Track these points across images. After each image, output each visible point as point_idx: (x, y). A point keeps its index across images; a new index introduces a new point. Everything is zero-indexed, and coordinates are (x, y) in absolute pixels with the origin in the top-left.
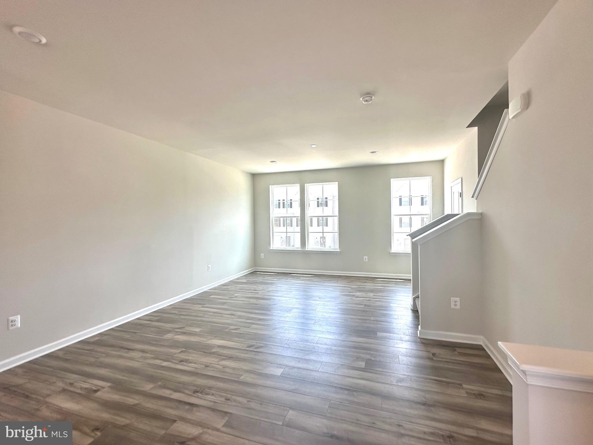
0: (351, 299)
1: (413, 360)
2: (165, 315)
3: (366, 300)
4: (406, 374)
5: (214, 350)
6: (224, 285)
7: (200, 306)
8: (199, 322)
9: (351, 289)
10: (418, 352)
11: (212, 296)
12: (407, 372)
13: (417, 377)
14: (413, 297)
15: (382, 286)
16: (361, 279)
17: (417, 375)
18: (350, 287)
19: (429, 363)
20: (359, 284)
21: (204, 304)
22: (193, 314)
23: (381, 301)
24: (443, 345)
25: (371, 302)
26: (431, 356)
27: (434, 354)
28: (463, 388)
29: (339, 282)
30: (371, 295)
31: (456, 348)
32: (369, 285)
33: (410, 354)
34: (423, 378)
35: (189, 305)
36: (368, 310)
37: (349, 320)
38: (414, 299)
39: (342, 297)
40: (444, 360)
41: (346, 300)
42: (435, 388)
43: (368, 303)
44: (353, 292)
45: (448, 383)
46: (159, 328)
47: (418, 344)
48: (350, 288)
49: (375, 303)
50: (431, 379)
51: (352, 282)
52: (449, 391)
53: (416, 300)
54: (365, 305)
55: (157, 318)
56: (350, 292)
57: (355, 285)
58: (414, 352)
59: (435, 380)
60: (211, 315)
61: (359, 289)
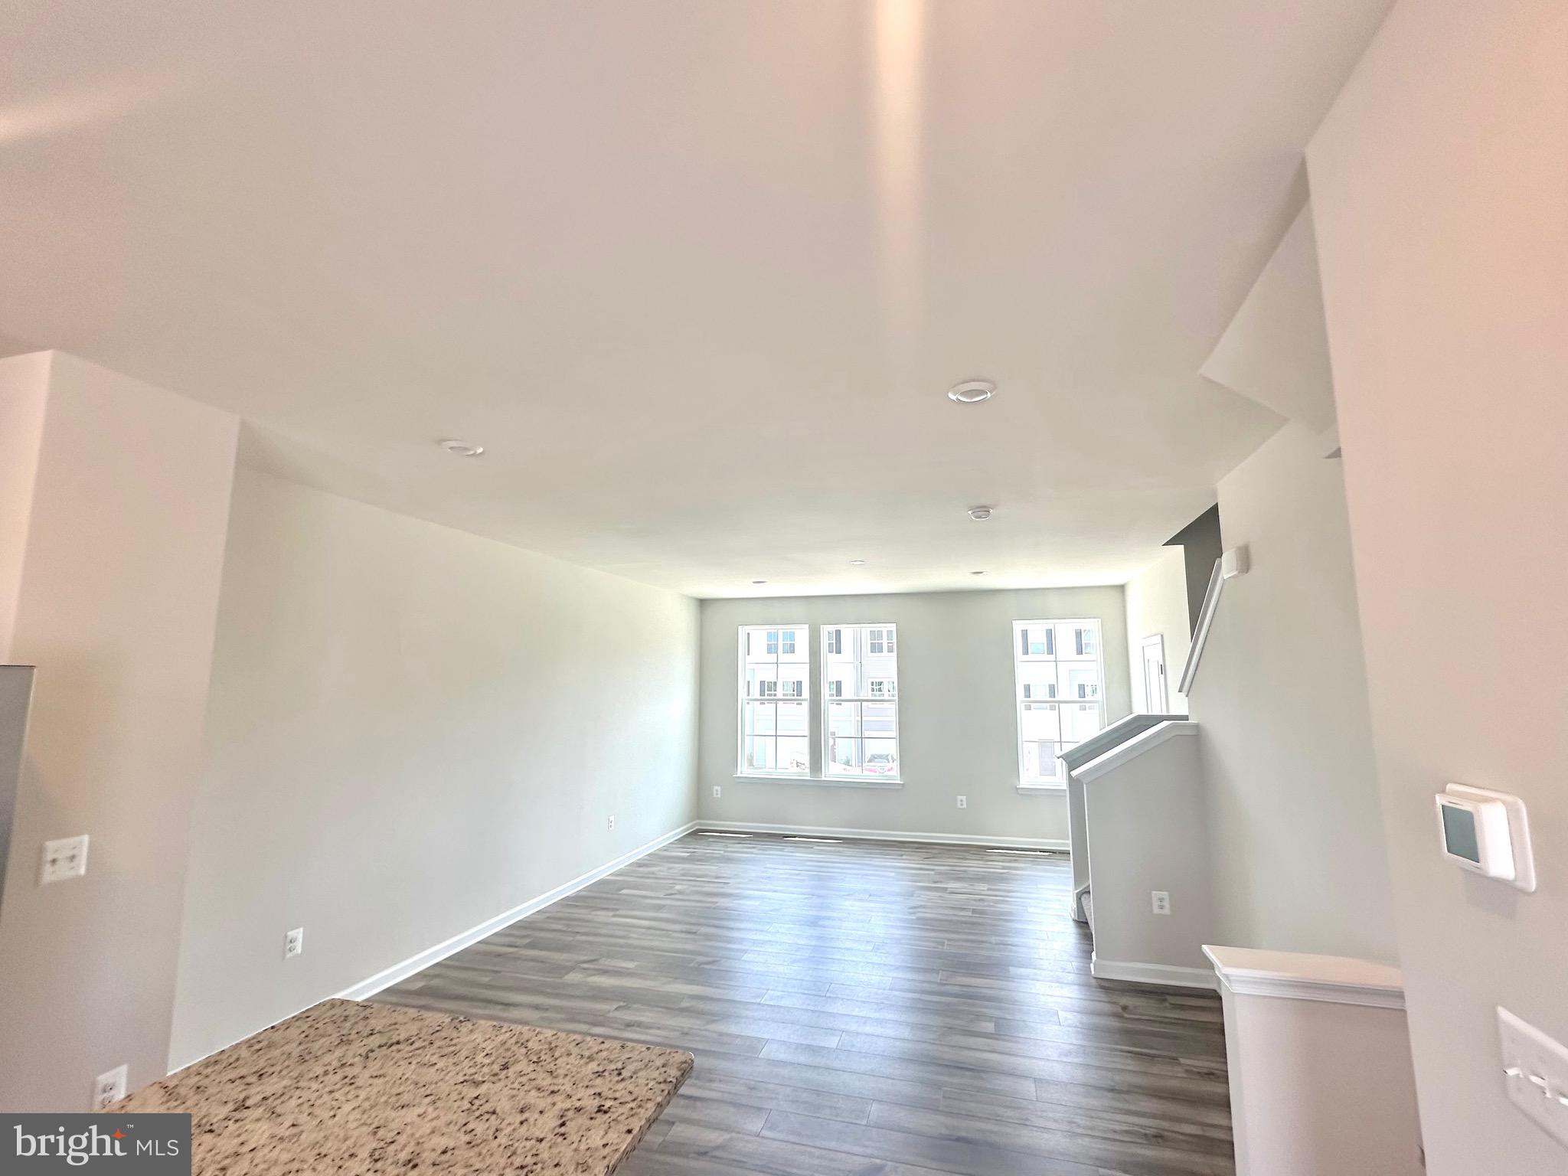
0: (940, 897)
1: (1085, 1019)
2: (542, 934)
3: (975, 900)
4: (1075, 1042)
5: (685, 1004)
6: (639, 864)
7: (611, 914)
8: (624, 949)
9: (935, 874)
10: (1092, 1003)
11: (624, 892)
12: (1077, 1040)
13: (1096, 1048)
14: (1076, 892)
15: (1004, 868)
16: (953, 850)
17: (1096, 1044)
18: (933, 870)
19: (1115, 1023)
20: (951, 861)
21: (617, 910)
22: (603, 931)
23: (1007, 901)
24: (1143, 991)
25: (986, 904)
26: (1120, 1010)
27: (1125, 1008)
28: (1180, 1064)
29: (904, 857)
30: (983, 887)
31: (1168, 997)
32: (974, 866)
33: (1079, 1007)
34: (1107, 1049)
35: (583, 911)
36: (980, 920)
37: (946, 942)
38: (1079, 898)
39: (920, 892)
40: (1147, 1018)
41: (929, 899)
42: (1131, 1065)
43: (980, 906)
44: (941, 882)
45: (1153, 1056)
46: (542, 962)
47: (1094, 989)
48: (932, 873)
49: (993, 906)
50: (1121, 1051)
51: (933, 858)
52: (1156, 1069)
53: (1082, 899)
54: (974, 911)
55: (528, 941)
56: (935, 882)
57: (944, 865)
58: (1086, 1003)
59: (1129, 1052)
60: (643, 934)
61: (953, 874)
